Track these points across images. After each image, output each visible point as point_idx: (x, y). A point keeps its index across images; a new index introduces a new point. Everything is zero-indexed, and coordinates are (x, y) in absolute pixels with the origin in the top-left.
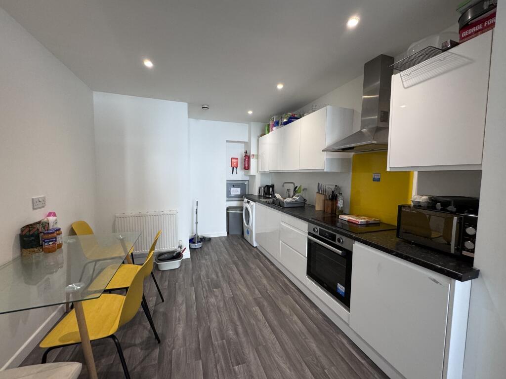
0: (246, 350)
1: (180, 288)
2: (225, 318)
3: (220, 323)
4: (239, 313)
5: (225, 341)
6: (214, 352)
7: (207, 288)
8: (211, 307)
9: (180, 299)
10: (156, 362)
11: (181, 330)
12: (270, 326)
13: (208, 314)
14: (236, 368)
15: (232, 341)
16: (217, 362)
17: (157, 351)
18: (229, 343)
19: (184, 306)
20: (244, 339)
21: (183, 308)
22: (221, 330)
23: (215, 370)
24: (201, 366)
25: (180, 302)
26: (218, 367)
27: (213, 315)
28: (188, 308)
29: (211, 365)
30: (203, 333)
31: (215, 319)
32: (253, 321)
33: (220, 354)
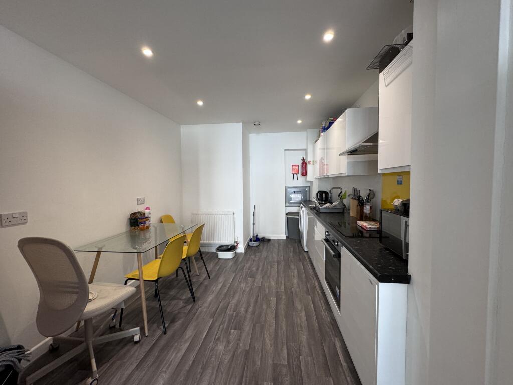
0: (247, 323)
1: (225, 272)
2: (245, 299)
3: (239, 302)
4: (257, 298)
5: (235, 313)
6: (224, 317)
7: (244, 276)
8: (239, 289)
9: (221, 279)
10: (187, 312)
11: (211, 298)
12: (276, 314)
13: (235, 294)
14: (233, 331)
15: (240, 314)
16: (223, 323)
17: (191, 306)
18: (237, 315)
19: (221, 284)
20: (249, 316)
21: (220, 286)
22: (237, 306)
23: (218, 327)
24: (211, 323)
25: (220, 281)
26: (221, 327)
27: (238, 295)
28: (223, 286)
29: (217, 324)
30: (224, 304)
31: (237, 298)
32: (264, 307)
33: (227, 320)
